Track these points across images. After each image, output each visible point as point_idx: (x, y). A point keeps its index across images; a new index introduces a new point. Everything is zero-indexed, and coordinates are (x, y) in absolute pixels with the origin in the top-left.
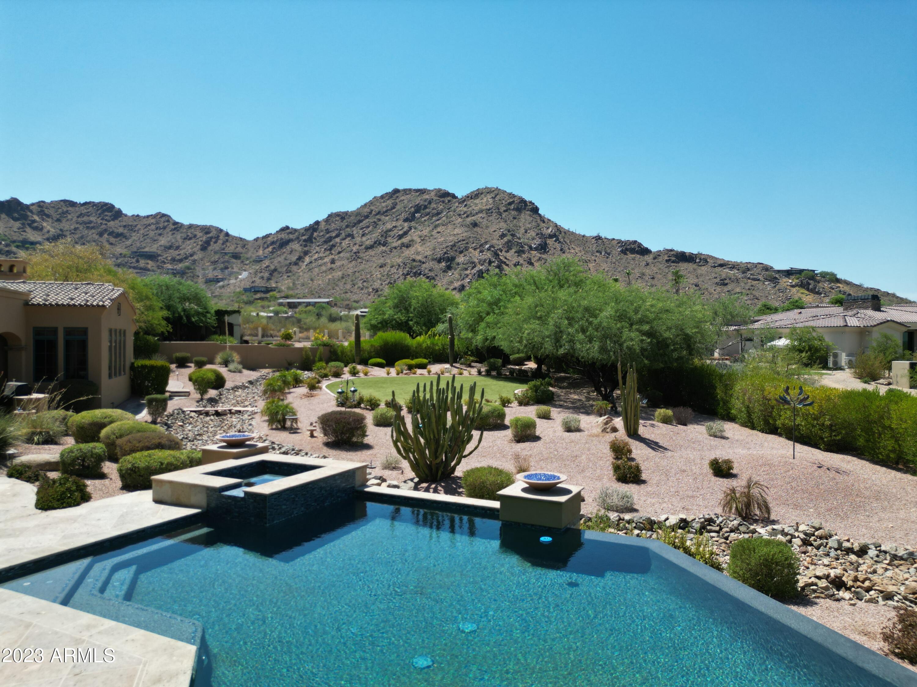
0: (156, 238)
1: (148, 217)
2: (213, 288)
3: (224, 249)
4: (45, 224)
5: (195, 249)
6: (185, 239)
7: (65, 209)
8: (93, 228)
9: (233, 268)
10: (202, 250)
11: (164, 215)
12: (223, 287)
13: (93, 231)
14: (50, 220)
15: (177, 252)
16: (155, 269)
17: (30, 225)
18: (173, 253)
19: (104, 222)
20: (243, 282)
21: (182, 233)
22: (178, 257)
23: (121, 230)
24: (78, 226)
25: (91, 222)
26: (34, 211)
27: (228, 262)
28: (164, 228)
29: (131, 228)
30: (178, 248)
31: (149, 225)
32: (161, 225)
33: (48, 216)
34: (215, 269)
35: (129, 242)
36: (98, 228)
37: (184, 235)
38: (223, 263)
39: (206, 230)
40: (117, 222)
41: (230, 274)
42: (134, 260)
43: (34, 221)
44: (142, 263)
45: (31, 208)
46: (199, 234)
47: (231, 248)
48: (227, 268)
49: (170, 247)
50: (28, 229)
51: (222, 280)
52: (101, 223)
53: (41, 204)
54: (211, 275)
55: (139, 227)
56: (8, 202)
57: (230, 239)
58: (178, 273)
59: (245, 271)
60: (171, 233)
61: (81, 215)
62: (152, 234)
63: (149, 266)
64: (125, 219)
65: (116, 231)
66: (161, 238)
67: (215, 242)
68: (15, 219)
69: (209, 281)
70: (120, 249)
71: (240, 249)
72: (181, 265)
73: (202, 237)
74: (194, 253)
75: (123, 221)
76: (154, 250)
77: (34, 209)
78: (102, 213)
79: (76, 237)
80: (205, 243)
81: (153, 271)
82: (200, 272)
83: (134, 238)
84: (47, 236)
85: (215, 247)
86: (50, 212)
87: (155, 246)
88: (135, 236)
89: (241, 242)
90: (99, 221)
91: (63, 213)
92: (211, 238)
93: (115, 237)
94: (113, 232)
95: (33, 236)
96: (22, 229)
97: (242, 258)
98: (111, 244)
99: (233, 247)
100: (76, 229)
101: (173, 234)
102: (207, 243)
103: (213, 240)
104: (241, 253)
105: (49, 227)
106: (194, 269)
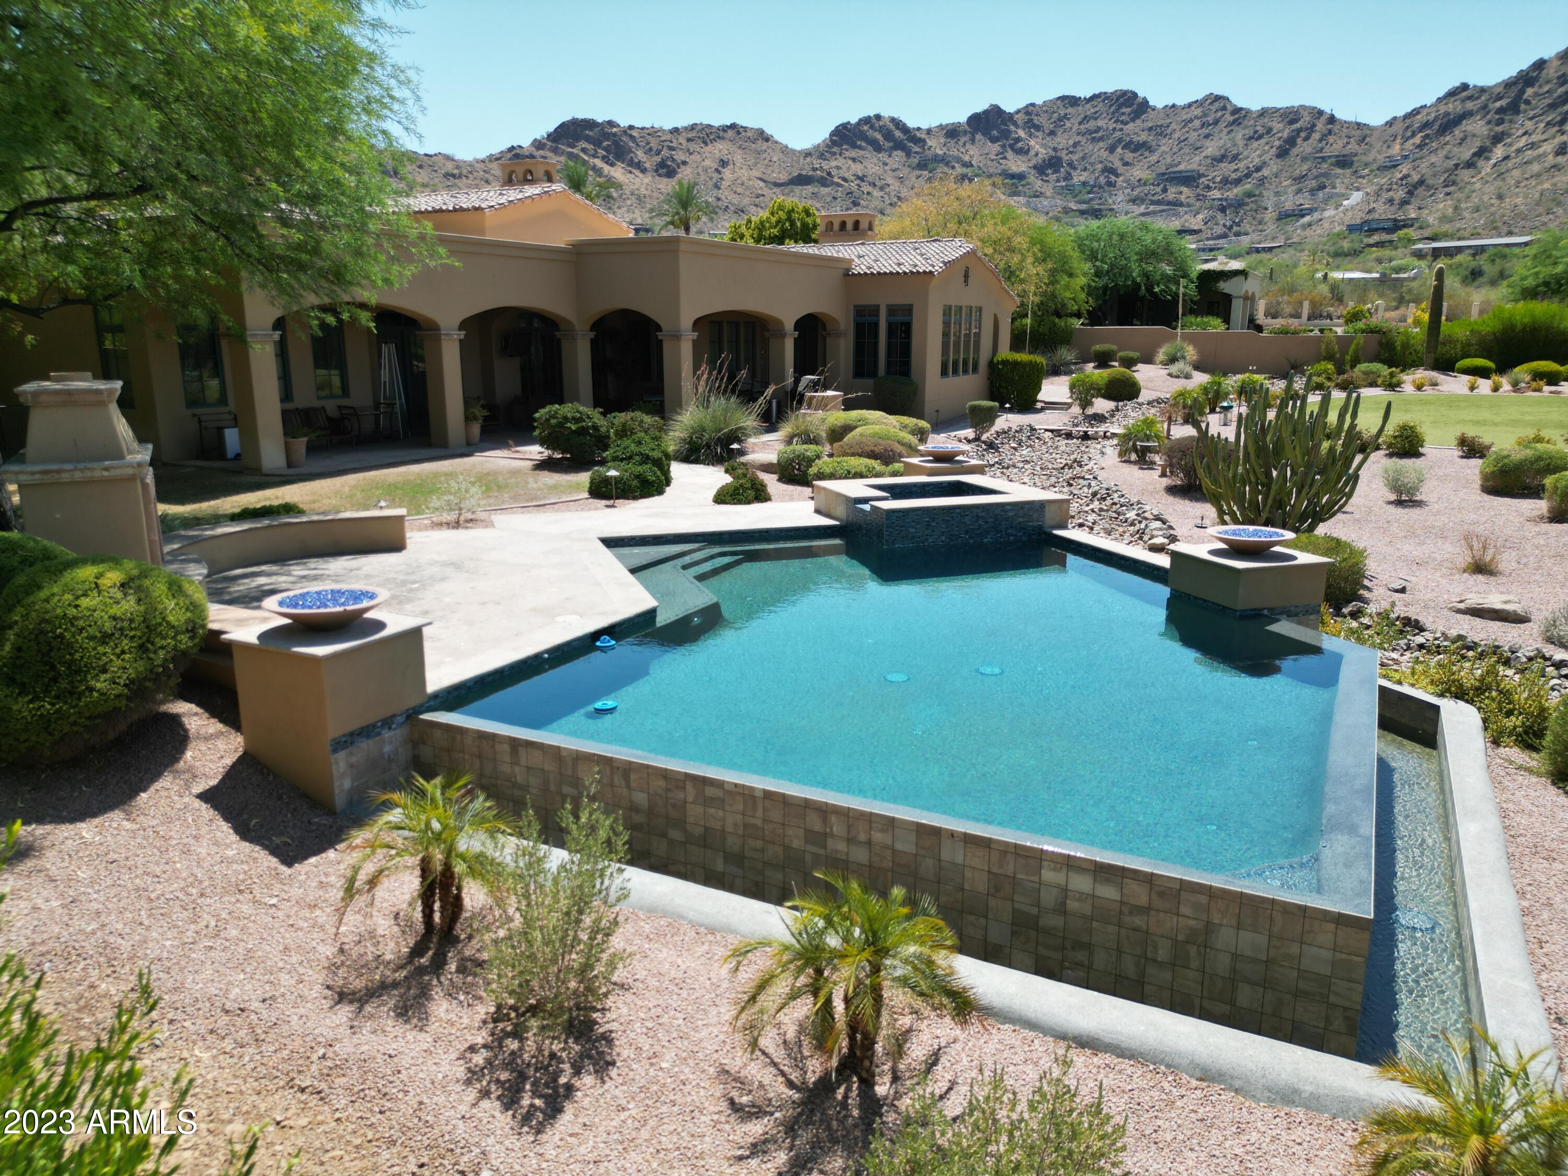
0: (1199, 144)
1: (1190, 105)
2: (1290, 228)
3: (1321, 150)
4: (1032, 143)
5: (1266, 157)
6: (1251, 138)
7: (1062, 113)
8: (1101, 139)
9: (1334, 187)
10: (1279, 156)
11: (1218, 98)
12: (1310, 225)
13: (1101, 144)
14: (1040, 134)
15: (1233, 166)
16: (1192, 201)
17: (1012, 147)
18: (1226, 168)
19: (1119, 126)
20: (1350, 214)
21: (1246, 127)
22: (1234, 176)
23: (1143, 137)
24: (1079, 138)
25: (1099, 129)
26: (1020, 123)
27: (1326, 175)
28: (1216, 122)
29: (1160, 131)
30: (1235, 157)
31: (1191, 121)
32: (1210, 119)
33: (1038, 128)
34: (1299, 191)
35: (1154, 158)
36: (1108, 137)
37: (1249, 132)
38: (1316, 177)
39: (1291, 115)
40: (1138, 122)
41: (1326, 201)
42: (1158, 189)
43: (1018, 140)
44: (1172, 192)
45: (1016, 117)
46: (1277, 126)
47: (1336, 147)
48: (1322, 187)
49: (1222, 158)
50: (1010, 154)
51: (1311, 211)
52: (1114, 129)
53: (1029, 110)
54: (1289, 206)
55: (1173, 126)
56: (986, 112)
57: (1336, 128)
58: (1230, 206)
59: (1358, 189)
60: (1226, 131)
61: (1086, 119)
62: (1193, 136)
63: (1183, 198)
64: (1152, 115)
65: (1136, 139)
66: (1208, 143)
67: (1306, 139)
68: (994, 140)
69: (1285, 216)
70: (1139, 172)
71: (1353, 147)
72: (1237, 191)
73: (1283, 131)
74: (1264, 164)
75: (1149, 119)
76: (1194, 166)
77: (1020, 118)
78: (1117, 110)
79: (1075, 157)
80: (1286, 141)
81: (1189, 205)
82: (1269, 200)
83: (1163, 148)
84: (1034, 162)
85: (1304, 147)
86: (1042, 120)
87: (1197, 158)
88: (1165, 145)
89: (1359, 132)
90: (1112, 125)
91: (1060, 120)
92: (1299, 130)
93: (1134, 151)
94: (1131, 142)
95: (1017, 164)
96: (1002, 155)
97: (1356, 165)
98: (1126, 164)
99: (1340, 143)
100: (1075, 145)
101: (1229, 132)
102: (1292, 141)
103: (1303, 135)
104: (1356, 155)
105: (1039, 147)
106: (1260, 195)
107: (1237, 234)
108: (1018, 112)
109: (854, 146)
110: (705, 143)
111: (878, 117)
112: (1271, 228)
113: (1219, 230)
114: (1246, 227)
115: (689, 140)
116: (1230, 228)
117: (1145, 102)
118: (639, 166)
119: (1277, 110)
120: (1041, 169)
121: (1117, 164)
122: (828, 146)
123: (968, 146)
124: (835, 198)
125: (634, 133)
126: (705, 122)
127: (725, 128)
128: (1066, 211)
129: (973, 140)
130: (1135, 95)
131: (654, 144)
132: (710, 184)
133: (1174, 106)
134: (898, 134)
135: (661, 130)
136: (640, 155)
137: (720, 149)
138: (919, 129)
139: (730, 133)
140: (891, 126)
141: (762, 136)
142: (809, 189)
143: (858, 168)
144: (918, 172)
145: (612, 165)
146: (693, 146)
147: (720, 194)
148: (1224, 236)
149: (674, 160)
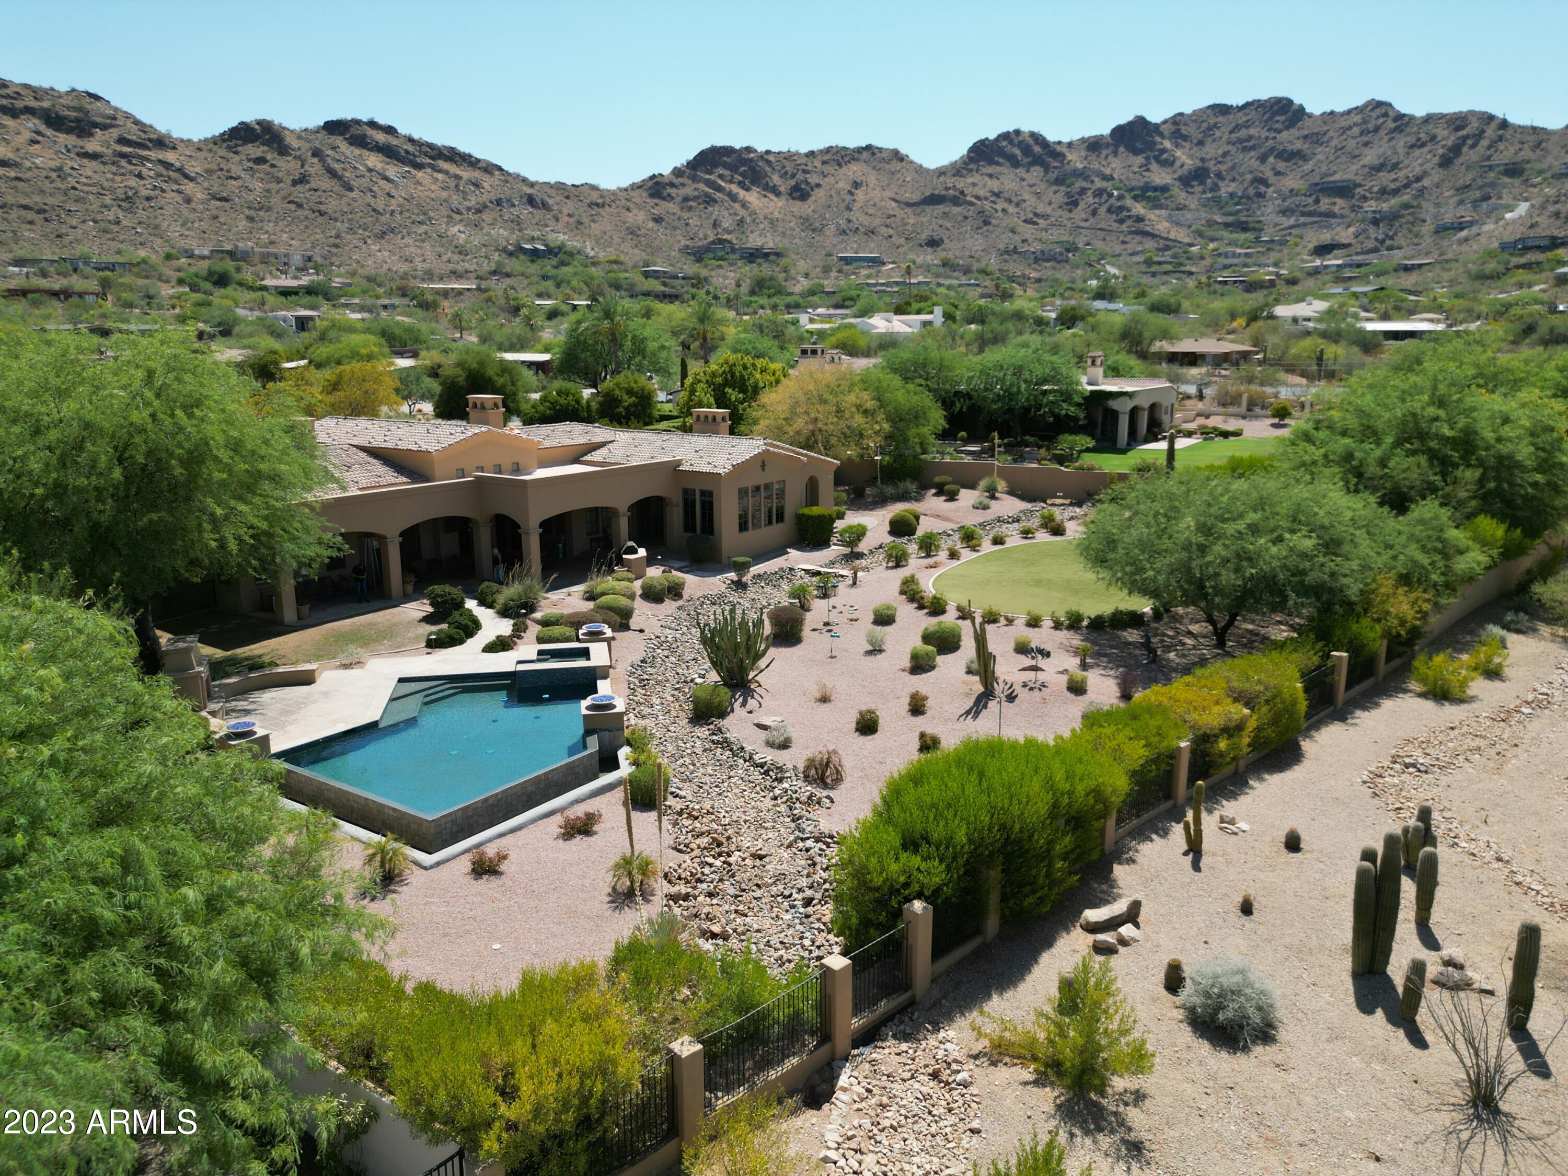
0: (1357, 152)
1: (1349, 112)
2: (1445, 243)
3: (1489, 158)
4: (1178, 153)
5: (1428, 167)
6: (1412, 146)
7: (1212, 122)
8: (1253, 148)
9: (1500, 198)
10: (1441, 165)
11: (1380, 104)
12: (1466, 240)
13: (1252, 153)
14: (1187, 145)
15: (1393, 176)
16: (1346, 212)
17: (1157, 159)
18: (1385, 178)
19: (1273, 134)
20: (1510, 228)
21: (1409, 134)
22: (1392, 186)
23: (1298, 145)
24: (1230, 147)
25: (1250, 138)
26: (1166, 133)
27: (1492, 185)
28: (1377, 129)
29: (1316, 139)
30: (1395, 166)
31: (1350, 128)
32: (1371, 126)
33: (1185, 138)
34: (1461, 202)
35: (1307, 167)
36: (1260, 147)
37: (1411, 139)
38: (1480, 188)
39: (1458, 121)
40: (1292, 131)
41: (1488, 214)
42: (1310, 200)
43: (1164, 151)
44: (1325, 203)
45: (1162, 128)
46: (1441, 133)
47: (1506, 154)
48: (1486, 198)
49: (1379, 168)
50: (1154, 166)
51: (1471, 224)
52: (1267, 138)
53: (1178, 120)
54: (1448, 218)
55: (1331, 133)
56: (1130, 124)
57: (1508, 134)
58: (1383, 218)
59: (1526, 200)
60: (1386, 138)
61: (1237, 128)
62: (1351, 144)
63: (1336, 209)
64: (1307, 122)
65: (1290, 147)
66: (1367, 151)
67: (1473, 146)
68: (1136, 152)
69: (1443, 230)
70: (1292, 182)
71: (1527, 153)
72: (1394, 201)
73: (1447, 137)
74: (1425, 174)
75: (1306, 127)
76: (1350, 176)
77: (1166, 129)
78: (1271, 118)
79: (1223, 168)
80: (1451, 149)
81: (1342, 216)
82: (1428, 210)
83: (1320, 157)
84: (1179, 173)
85: (1470, 155)
86: (1190, 130)
87: (1354, 167)
88: (1321, 153)
89: (1533, 137)
90: (1264, 134)
91: (1209, 129)
92: (1465, 138)
93: (1287, 160)
94: (1284, 151)
95: (1160, 176)
96: (1146, 167)
97: (1526, 174)
98: (1278, 173)
99: (1512, 150)
100: (1225, 154)
101: (1390, 140)
102: (1456, 150)
103: (1469, 142)
104: (1528, 162)
105: (1185, 158)
106: (1419, 206)
107: (1390, 248)
108: (1165, 122)
109: (991, 162)
110: (840, 165)
111: (1017, 132)
112: (1427, 241)
113: (1370, 244)
114: (1400, 240)
115: (824, 163)
116: (1382, 242)
117: (1301, 109)
118: (775, 191)
119: (1443, 116)
120: (1186, 181)
121: (1268, 174)
122: (965, 163)
123: (1110, 159)
124: (966, 218)
125: (771, 158)
126: (841, 145)
127: (860, 150)
128: (1210, 223)
129: (1115, 153)
130: (1290, 102)
131: (789, 168)
132: (843, 205)
133: (1332, 113)
134: (1037, 149)
135: (797, 154)
136: (776, 179)
137: (854, 170)
138: (1060, 143)
139: (865, 155)
140: (1031, 141)
141: (897, 156)
142: (941, 208)
143: (994, 185)
144: (1055, 188)
145: (748, 189)
146: (827, 169)
147: (853, 216)
148: (1375, 250)
149: (808, 183)
